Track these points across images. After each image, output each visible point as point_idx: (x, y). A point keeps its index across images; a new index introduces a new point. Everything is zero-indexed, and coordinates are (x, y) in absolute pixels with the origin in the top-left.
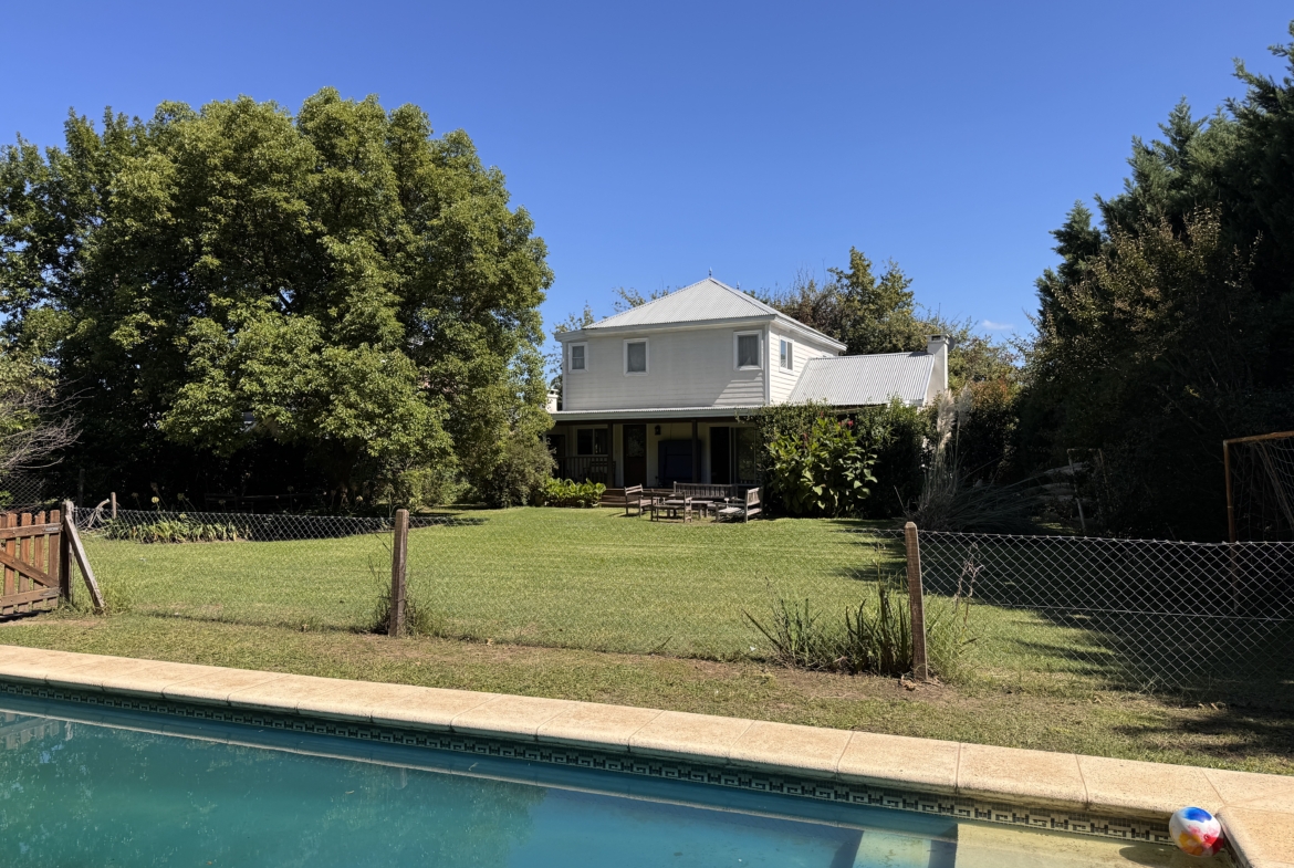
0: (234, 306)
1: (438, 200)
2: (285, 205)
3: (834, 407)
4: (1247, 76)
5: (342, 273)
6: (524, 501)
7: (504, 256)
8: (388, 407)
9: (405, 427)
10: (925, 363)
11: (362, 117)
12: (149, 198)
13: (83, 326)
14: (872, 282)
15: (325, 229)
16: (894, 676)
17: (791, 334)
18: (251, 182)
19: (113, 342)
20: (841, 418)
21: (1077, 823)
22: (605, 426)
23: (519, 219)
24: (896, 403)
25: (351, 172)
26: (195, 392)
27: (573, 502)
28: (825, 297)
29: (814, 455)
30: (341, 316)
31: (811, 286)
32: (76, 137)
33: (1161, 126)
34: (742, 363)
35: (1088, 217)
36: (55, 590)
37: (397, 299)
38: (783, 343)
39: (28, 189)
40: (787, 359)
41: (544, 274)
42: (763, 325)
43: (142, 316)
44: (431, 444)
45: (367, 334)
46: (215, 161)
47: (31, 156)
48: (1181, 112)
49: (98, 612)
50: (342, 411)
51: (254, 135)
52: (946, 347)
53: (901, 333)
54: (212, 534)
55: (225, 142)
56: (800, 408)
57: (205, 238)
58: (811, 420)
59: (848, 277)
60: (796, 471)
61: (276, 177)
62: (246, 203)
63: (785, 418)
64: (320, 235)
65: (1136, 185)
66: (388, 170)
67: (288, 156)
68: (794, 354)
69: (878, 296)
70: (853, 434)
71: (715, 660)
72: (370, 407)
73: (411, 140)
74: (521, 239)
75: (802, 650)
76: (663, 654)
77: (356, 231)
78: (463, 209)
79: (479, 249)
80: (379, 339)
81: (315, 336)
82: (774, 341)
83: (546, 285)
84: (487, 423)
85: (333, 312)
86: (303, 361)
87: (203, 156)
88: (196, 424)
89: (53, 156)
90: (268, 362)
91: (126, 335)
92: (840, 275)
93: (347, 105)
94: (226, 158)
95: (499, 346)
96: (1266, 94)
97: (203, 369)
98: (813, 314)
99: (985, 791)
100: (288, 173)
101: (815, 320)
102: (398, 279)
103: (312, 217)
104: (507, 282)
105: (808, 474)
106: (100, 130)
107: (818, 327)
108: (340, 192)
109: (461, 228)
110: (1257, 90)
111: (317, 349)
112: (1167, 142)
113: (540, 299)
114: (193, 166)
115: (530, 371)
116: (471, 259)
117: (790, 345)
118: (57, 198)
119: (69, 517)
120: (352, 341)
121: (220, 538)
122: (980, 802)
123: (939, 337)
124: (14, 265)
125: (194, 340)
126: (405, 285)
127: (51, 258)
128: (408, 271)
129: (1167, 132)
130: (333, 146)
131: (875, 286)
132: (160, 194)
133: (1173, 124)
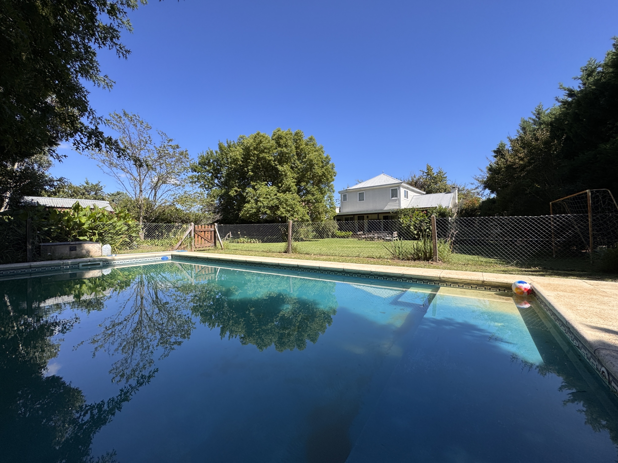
0: (256, 185)
1: (306, 154)
2: (268, 158)
3: (420, 208)
4: (563, 88)
5: (282, 175)
6: (330, 236)
7: (323, 168)
8: (293, 208)
9: (297, 214)
10: (449, 196)
11: (287, 134)
12: (237, 158)
13: (223, 191)
14: (434, 174)
15: (278, 164)
16: (427, 261)
17: (408, 188)
18: (260, 153)
19: (229, 195)
20: (423, 211)
21: (480, 287)
22: (352, 216)
23: (327, 157)
24: (440, 207)
25: (284, 148)
26: (247, 206)
27: (343, 237)
28: (419, 179)
29: (414, 222)
30: (282, 186)
31: (415, 177)
32: (221, 148)
33: (532, 112)
34: (392, 197)
35: (505, 145)
36: (213, 244)
37: (296, 181)
38: (405, 191)
39: (211, 161)
40: (406, 196)
41: (334, 173)
42: (399, 186)
43: (236, 188)
44: (305, 218)
45: (288, 189)
46: (251, 148)
47: (212, 152)
48: (539, 107)
49: (222, 249)
50: (282, 209)
51: (261, 141)
52: (457, 191)
53: (443, 188)
54: (252, 242)
55: (254, 144)
56: (410, 209)
57: (249, 168)
58: (413, 212)
59: (426, 173)
60: (409, 226)
61: (265, 151)
62: (259, 159)
63: (406, 212)
64: (277, 165)
65: (521, 131)
66: (293, 147)
67: (268, 145)
68: (408, 194)
69: (435, 178)
70: (426, 216)
71: (374, 258)
72: (289, 209)
73: (299, 139)
74: (328, 163)
75: (400, 255)
76: (359, 257)
77: (285, 164)
78: (312, 156)
79: (316, 166)
80: (291, 191)
81: (276, 192)
82: (402, 190)
83: (335, 176)
84: (319, 213)
85: (280, 185)
86: (273, 198)
87: (249, 147)
88: (248, 213)
89: (216, 152)
90: (264, 198)
91: (232, 193)
92: (423, 172)
93: (283, 132)
94: (254, 147)
95: (323, 193)
96: (571, 93)
97: (249, 200)
98: (416, 184)
99: (449, 278)
100: (269, 150)
101: (416, 186)
102: (296, 176)
103: (274, 161)
104: (324, 174)
105: (412, 227)
106: (226, 145)
107: (417, 188)
108: (282, 154)
109: (311, 161)
110: (568, 92)
111: (276, 195)
112: (534, 117)
113: (333, 180)
114: (247, 150)
115: (330, 199)
116: (314, 169)
117: (407, 192)
118: (217, 163)
119: (216, 227)
120: (284, 192)
121: (254, 243)
122: (448, 282)
123: (454, 188)
124: (208, 179)
125: (247, 193)
126: (298, 177)
127: (217, 177)
128: (298, 173)
129: (534, 114)
130: (280, 142)
131: (434, 175)
132: (239, 157)
133: (536, 111)
